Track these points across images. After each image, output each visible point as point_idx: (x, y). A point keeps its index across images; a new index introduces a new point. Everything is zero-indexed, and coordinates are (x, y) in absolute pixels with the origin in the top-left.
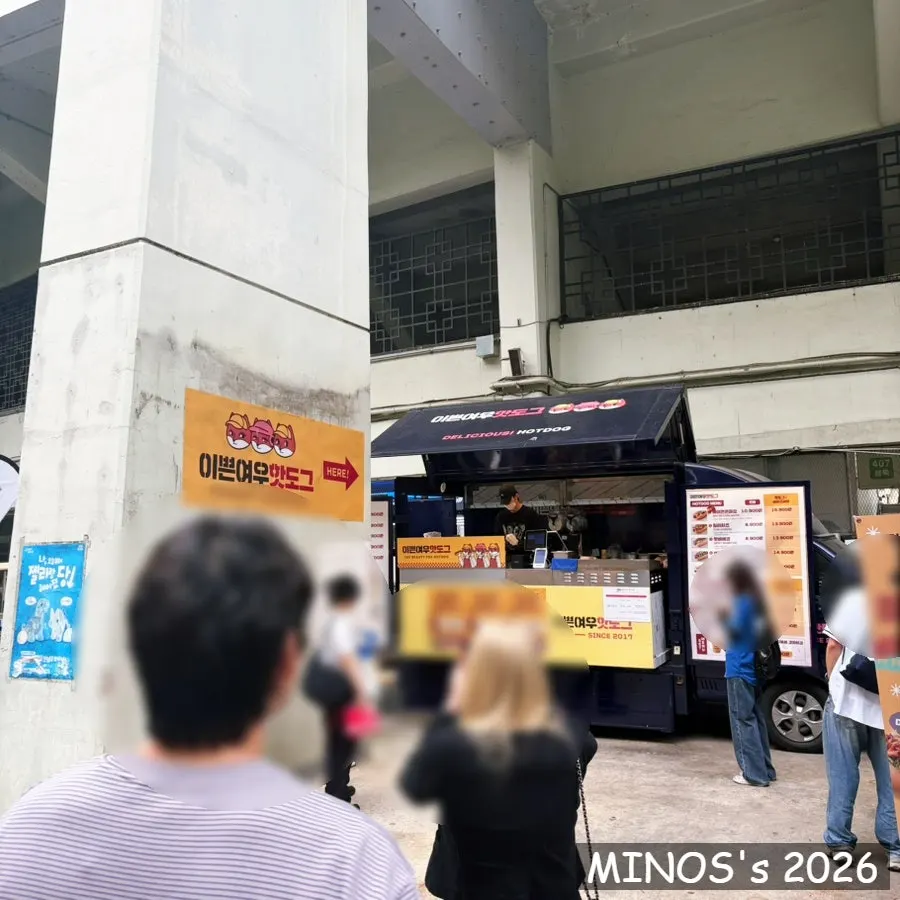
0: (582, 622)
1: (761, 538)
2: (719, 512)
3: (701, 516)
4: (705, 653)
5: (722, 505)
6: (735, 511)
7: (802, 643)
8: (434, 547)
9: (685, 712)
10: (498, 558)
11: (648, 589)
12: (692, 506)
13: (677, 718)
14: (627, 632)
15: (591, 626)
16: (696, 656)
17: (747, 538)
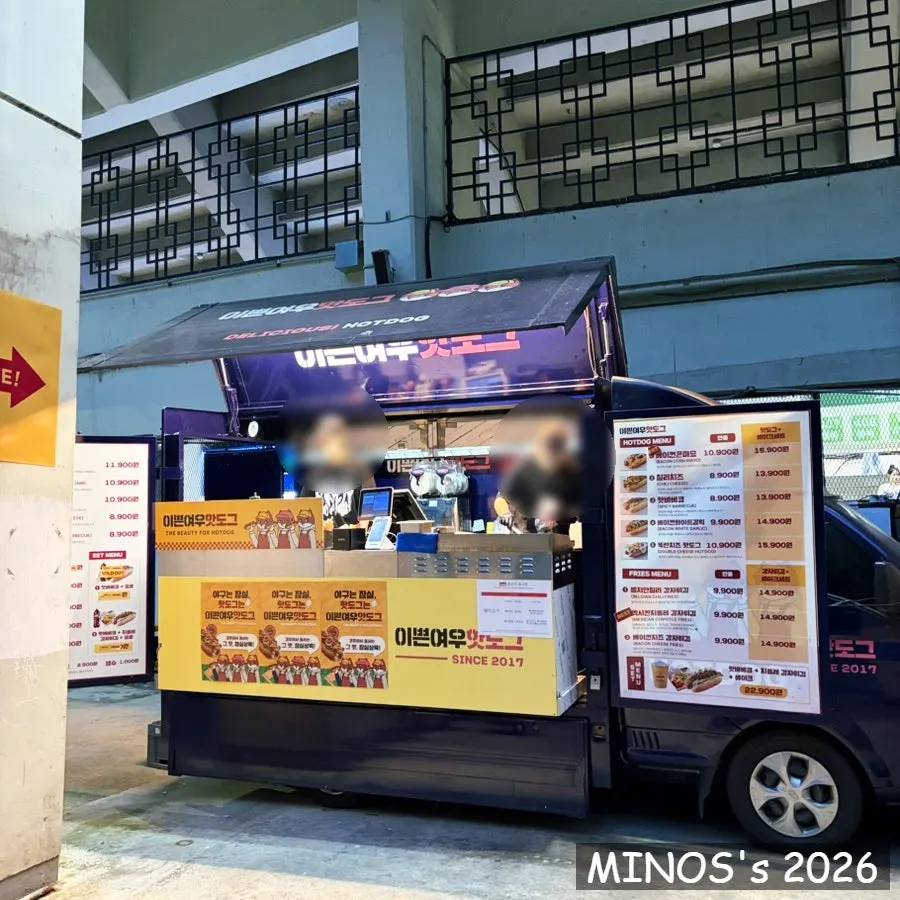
0: (443, 638)
1: (736, 498)
2: (666, 455)
3: (637, 462)
4: (641, 688)
5: (673, 443)
6: (693, 454)
7: (804, 675)
8: (213, 517)
9: (607, 784)
10: (311, 534)
11: (550, 583)
12: (622, 446)
13: (593, 792)
14: (515, 654)
15: (457, 645)
16: (625, 692)
17: (712, 498)
